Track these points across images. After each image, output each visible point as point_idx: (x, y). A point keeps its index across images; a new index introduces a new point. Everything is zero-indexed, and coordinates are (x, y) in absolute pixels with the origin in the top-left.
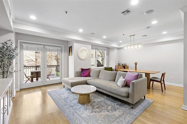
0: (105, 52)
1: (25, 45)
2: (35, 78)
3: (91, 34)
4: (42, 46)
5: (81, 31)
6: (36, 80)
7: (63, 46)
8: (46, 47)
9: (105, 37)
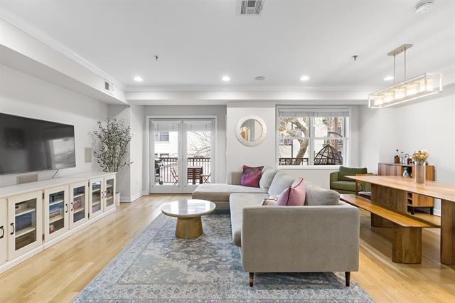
0: (348, 119)
1: (155, 123)
2: (192, 180)
3: (257, 78)
4: (179, 122)
5: (226, 79)
6: (191, 184)
7: (216, 117)
8: (185, 122)
9: (305, 78)
